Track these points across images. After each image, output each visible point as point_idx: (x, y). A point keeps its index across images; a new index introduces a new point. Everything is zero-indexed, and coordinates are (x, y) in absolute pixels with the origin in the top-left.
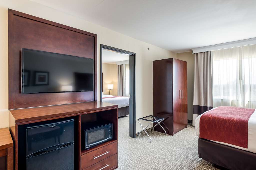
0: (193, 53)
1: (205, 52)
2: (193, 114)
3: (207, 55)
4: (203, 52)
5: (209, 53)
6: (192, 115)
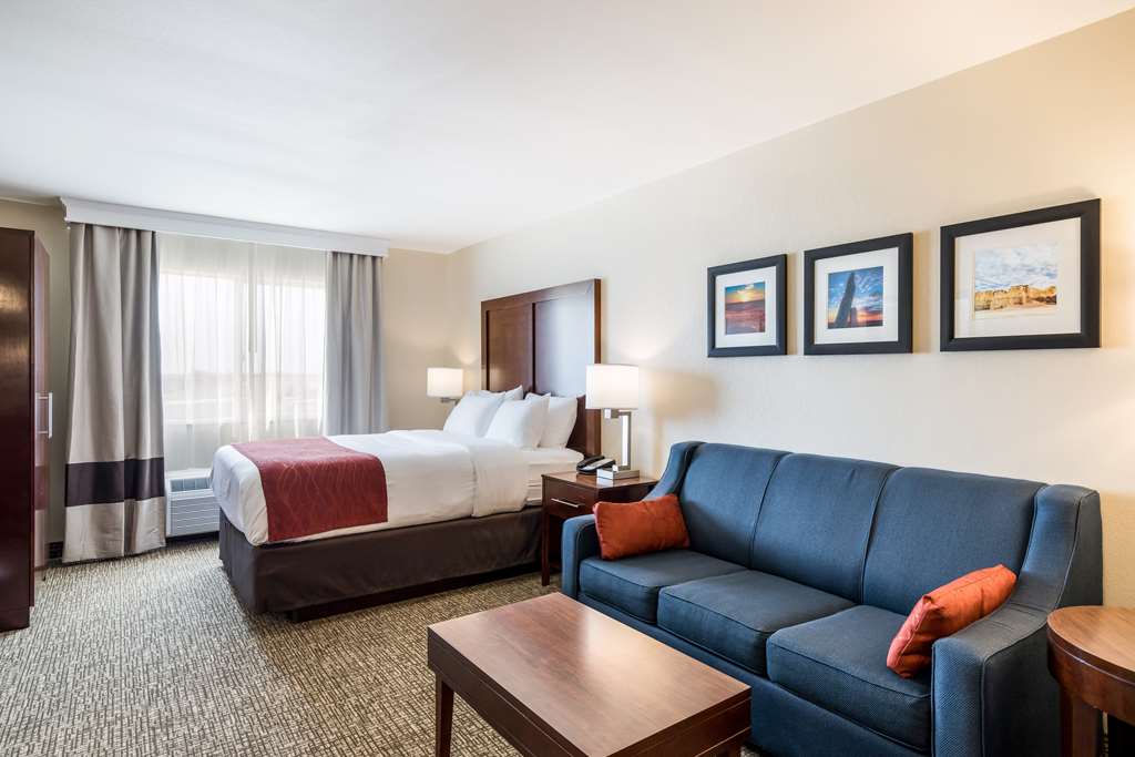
0: (66, 219)
1: (127, 231)
2: (66, 505)
3: (138, 245)
4: (119, 228)
5: (148, 239)
6: (65, 511)
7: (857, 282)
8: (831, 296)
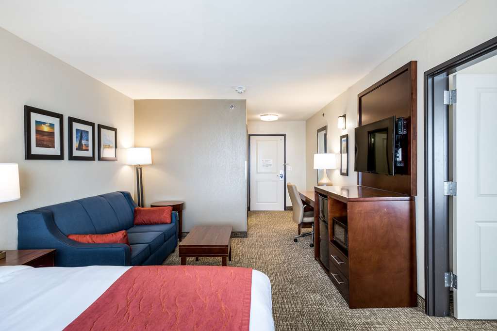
7: (83, 134)
8: (77, 137)
